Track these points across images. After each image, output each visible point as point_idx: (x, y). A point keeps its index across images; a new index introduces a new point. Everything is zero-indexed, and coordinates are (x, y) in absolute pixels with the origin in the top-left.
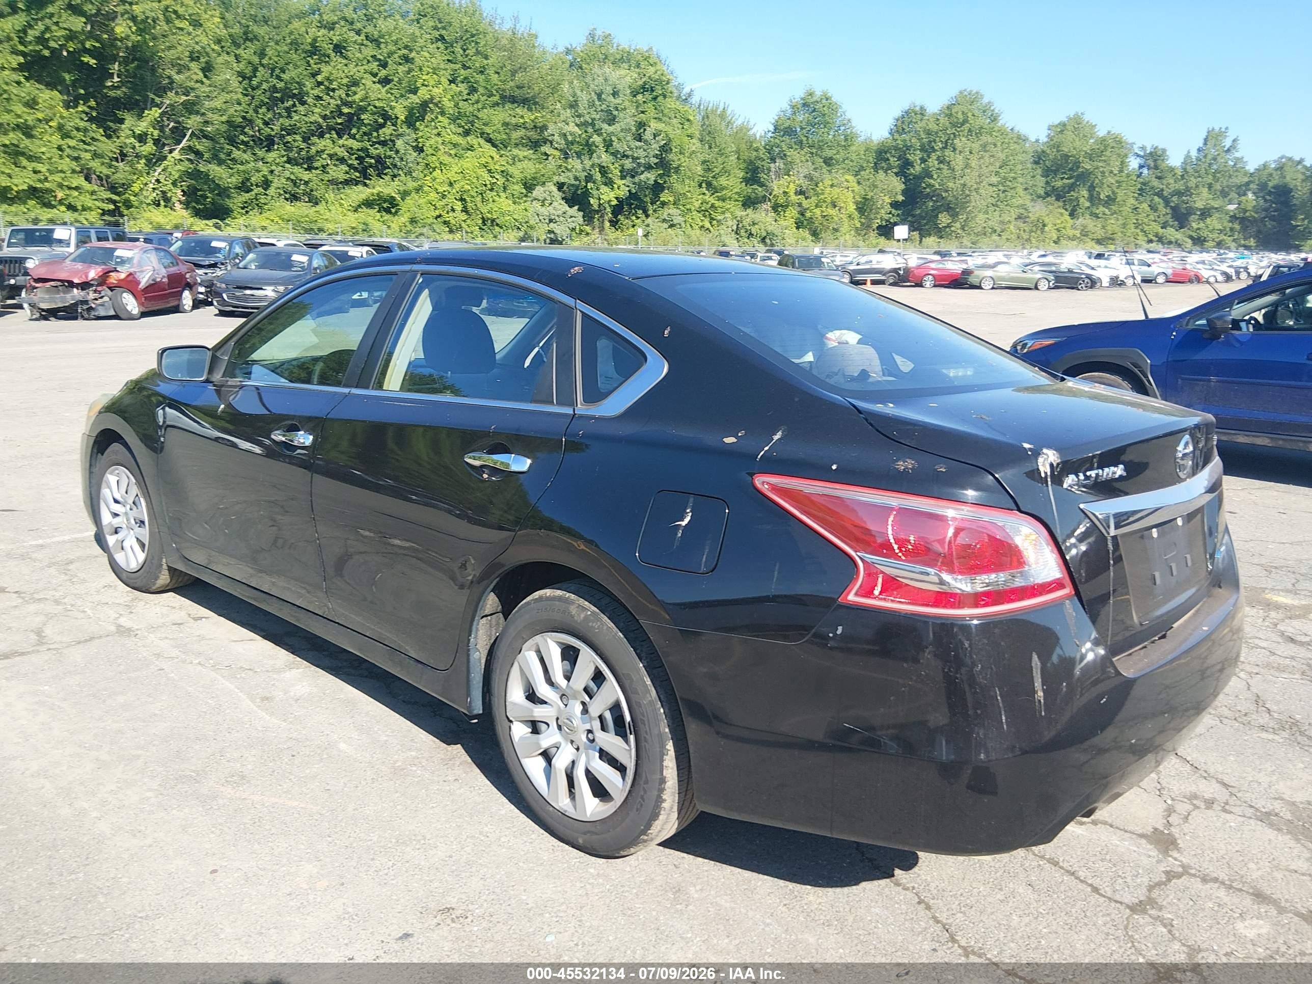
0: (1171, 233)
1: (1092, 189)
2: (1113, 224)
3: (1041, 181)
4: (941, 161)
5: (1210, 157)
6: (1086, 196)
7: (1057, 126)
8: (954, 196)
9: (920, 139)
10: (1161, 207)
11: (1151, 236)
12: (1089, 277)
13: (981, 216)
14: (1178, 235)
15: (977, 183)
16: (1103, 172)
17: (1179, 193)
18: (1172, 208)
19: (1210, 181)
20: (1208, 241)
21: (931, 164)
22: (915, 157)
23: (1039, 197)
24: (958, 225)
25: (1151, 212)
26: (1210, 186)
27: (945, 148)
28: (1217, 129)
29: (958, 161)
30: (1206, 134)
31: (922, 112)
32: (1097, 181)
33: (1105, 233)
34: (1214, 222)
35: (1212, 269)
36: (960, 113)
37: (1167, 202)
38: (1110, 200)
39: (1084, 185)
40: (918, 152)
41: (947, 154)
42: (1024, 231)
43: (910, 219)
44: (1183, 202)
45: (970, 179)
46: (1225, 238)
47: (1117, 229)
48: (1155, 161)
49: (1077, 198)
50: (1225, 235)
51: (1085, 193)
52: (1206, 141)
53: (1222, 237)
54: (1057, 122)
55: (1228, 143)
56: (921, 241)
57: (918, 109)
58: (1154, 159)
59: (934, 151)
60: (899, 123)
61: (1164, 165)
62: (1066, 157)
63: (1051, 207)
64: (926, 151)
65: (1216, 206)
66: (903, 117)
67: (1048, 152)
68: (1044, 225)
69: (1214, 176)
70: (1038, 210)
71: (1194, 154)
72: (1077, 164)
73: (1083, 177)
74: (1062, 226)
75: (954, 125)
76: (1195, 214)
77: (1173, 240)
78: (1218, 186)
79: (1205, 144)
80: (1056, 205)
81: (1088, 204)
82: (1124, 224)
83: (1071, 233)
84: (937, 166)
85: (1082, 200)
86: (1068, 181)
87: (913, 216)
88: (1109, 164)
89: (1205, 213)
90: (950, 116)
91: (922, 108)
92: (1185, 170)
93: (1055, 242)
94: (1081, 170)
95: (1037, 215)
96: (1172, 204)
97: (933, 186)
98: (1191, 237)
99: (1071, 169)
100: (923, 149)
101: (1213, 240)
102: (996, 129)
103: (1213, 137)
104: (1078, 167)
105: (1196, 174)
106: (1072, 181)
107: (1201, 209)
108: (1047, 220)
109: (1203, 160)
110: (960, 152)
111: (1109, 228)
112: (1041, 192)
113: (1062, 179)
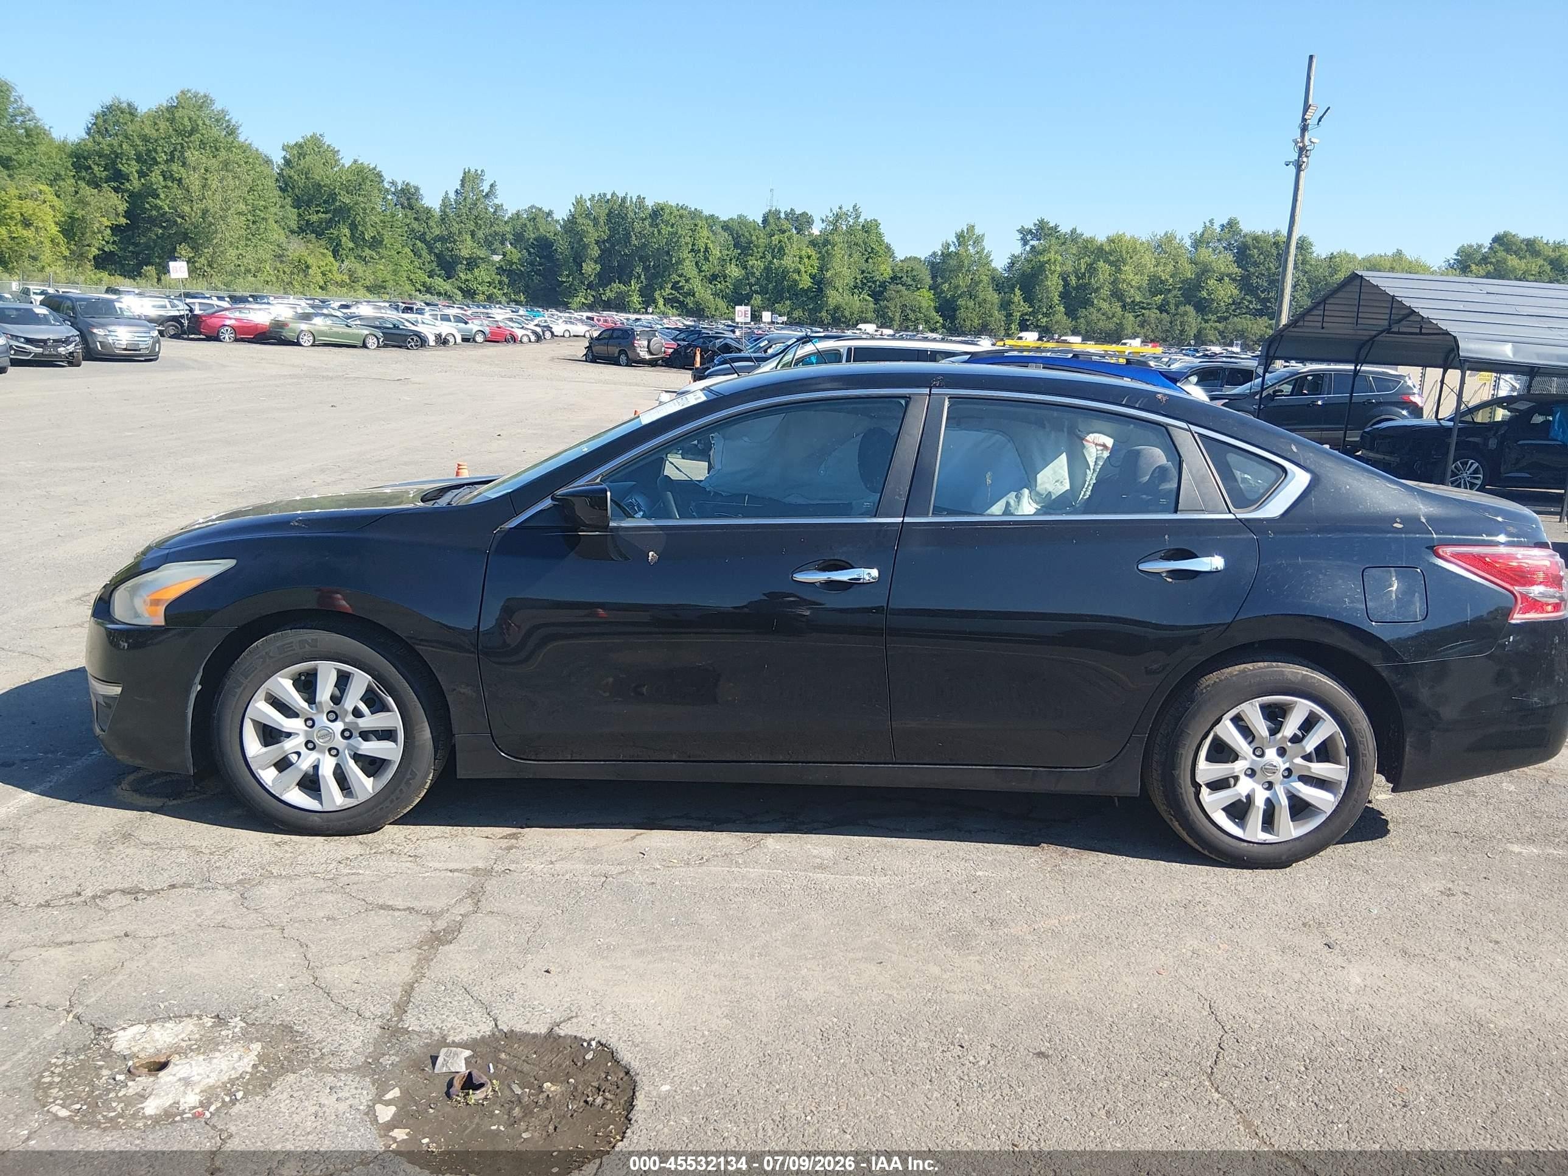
0: (439, 283)
1: (353, 227)
2: (383, 270)
3: (292, 213)
4: (166, 176)
5: (469, 201)
6: (348, 235)
7: (292, 148)
8: (192, 224)
9: (134, 146)
10: (425, 253)
11: (418, 286)
12: (417, 334)
13: (232, 253)
14: (447, 286)
15: (222, 209)
16: (364, 209)
17: (441, 239)
18: (435, 254)
19: (472, 228)
20: (478, 294)
21: (153, 179)
22: (131, 168)
23: (292, 232)
24: (203, 260)
25: (415, 259)
26: (473, 234)
27: (172, 160)
28: (473, 170)
29: (194, 180)
30: (462, 175)
31: (132, 111)
32: (359, 219)
33: (375, 280)
34: (483, 273)
35: (522, 328)
36: (186, 119)
37: (430, 249)
38: (376, 243)
39: (344, 222)
40: (134, 163)
41: (175, 169)
42: (284, 273)
43: (131, 248)
44: (447, 248)
45: (213, 204)
46: (495, 291)
47: (389, 277)
48: (408, 199)
49: (338, 236)
50: (495, 288)
51: (347, 231)
52: (463, 181)
53: (492, 290)
54: (293, 143)
55: (486, 188)
56: (159, 280)
57: (124, 105)
58: (408, 197)
59: (157, 163)
60: (100, 121)
61: (418, 205)
62: (318, 186)
63: (311, 246)
64: (145, 161)
65: (482, 256)
66: (104, 114)
67: (296, 177)
68: (308, 267)
69: (476, 223)
70: (296, 248)
71: (452, 196)
72: (333, 197)
73: (342, 213)
74: (328, 268)
75: (179, 133)
76: (462, 264)
77: (442, 291)
78: (480, 234)
79: (463, 185)
80: (317, 244)
81: (351, 245)
82: (394, 271)
83: (338, 277)
84: (163, 183)
85: (344, 239)
86: (324, 215)
87: (136, 245)
88: (371, 201)
89: (472, 264)
90: (172, 121)
91: (129, 105)
92: (443, 212)
93: (321, 287)
94: (338, 204)
95: (297, 254)
96: (436, 251)
97: (161, 208)
98: (460, 289)
99: (325, 202)
100: (139, 159)
101: (483, 293)
102: (236, 144)
103: (469, 179)
104: (334, 200)
105: (458, 219)
106: (329, 216)
107: (467, 259)
108: (310, 261)
109: (463, 203)
110: (194, 169)
111: (379, 274)
112: (295, 227)
113: (318, 212)
